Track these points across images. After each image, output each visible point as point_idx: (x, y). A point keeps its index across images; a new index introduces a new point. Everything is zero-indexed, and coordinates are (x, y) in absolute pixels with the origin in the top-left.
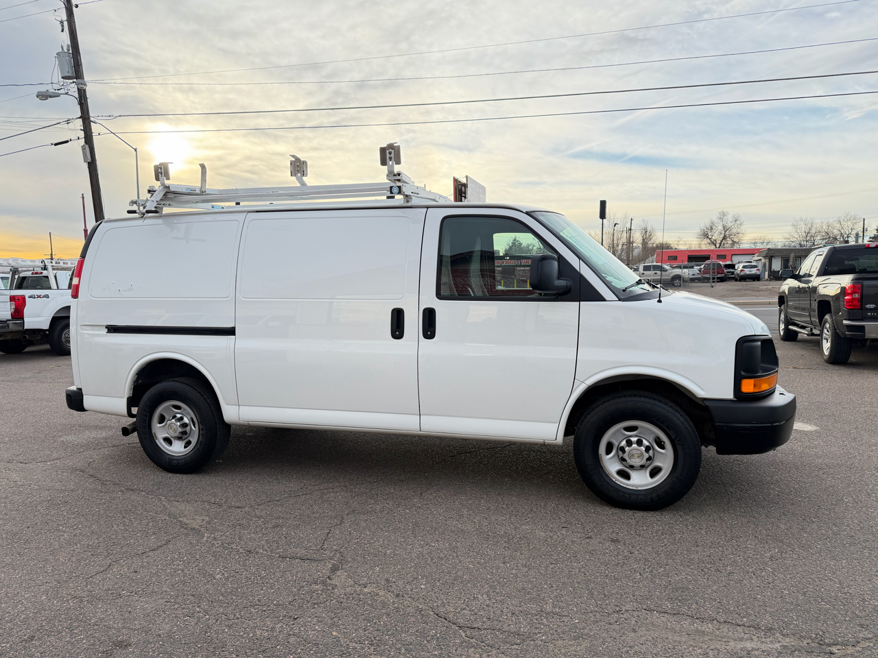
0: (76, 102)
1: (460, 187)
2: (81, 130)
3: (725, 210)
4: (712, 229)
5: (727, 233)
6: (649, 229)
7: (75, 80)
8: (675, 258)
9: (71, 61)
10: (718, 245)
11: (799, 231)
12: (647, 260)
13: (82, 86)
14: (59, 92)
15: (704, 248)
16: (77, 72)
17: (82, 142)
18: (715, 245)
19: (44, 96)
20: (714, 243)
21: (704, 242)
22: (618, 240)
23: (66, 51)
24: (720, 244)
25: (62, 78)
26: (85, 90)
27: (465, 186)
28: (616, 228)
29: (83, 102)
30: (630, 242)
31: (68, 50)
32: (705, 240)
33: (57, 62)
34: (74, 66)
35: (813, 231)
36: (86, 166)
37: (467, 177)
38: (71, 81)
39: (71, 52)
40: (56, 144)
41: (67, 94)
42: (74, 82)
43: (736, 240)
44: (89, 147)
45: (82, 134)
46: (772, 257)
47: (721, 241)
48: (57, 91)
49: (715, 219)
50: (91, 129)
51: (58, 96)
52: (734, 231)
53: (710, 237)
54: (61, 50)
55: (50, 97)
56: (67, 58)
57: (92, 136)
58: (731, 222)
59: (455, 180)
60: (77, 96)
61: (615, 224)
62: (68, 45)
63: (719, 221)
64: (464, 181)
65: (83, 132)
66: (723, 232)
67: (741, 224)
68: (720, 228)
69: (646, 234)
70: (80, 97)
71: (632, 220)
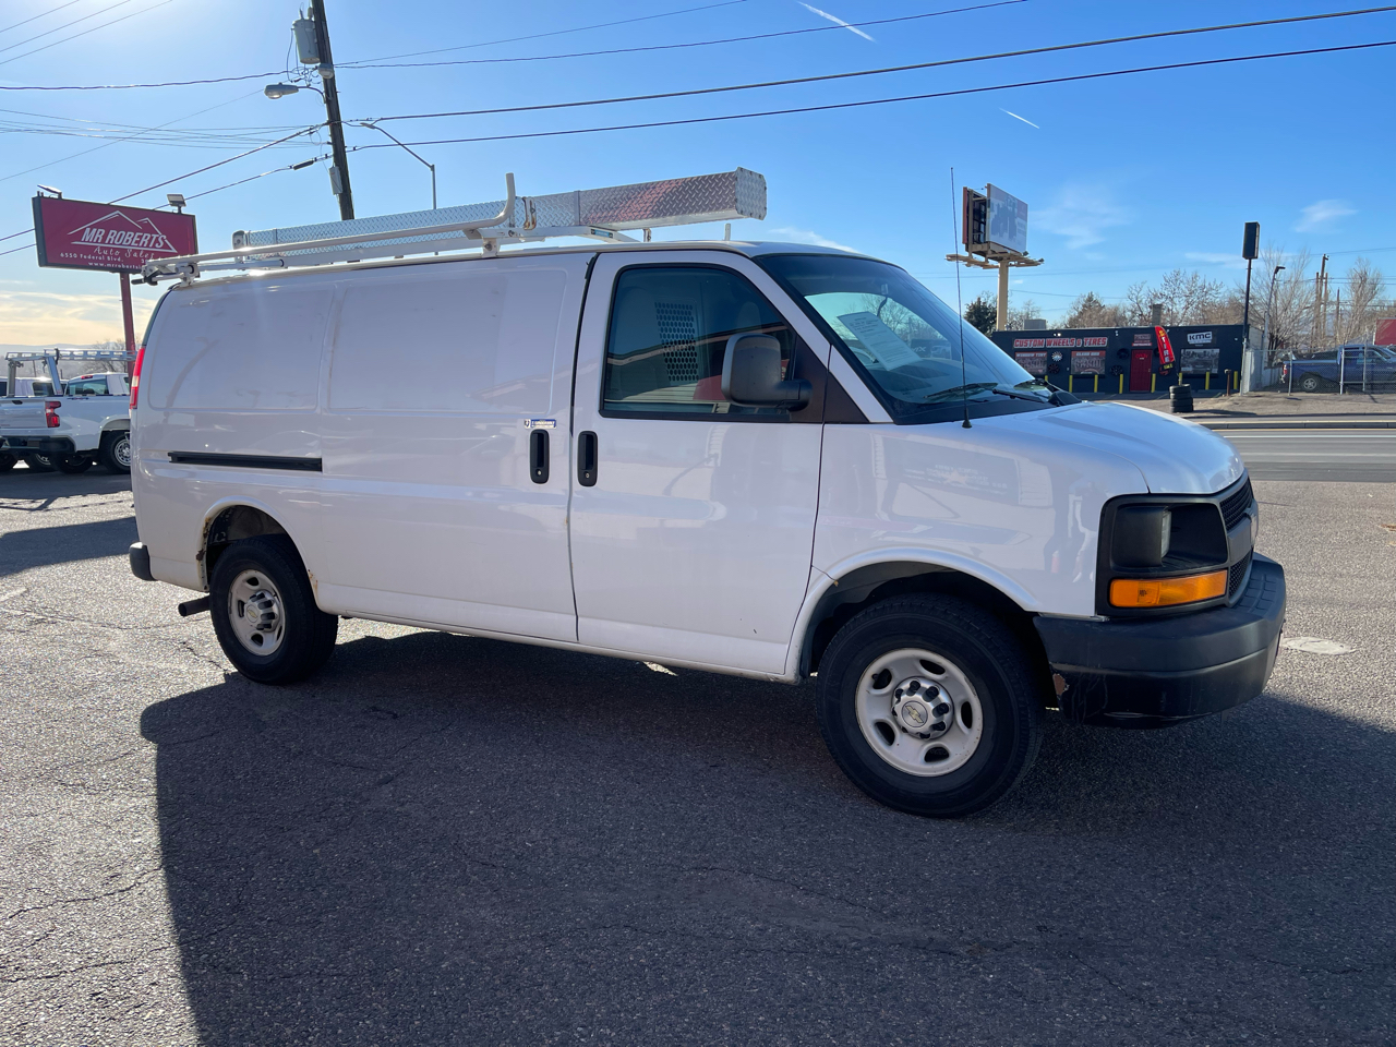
0: (321, 99)
1: (977, 206)
2: (329, 143)
6: (1370, 275)
7: (319, 64)
9: (312, 34)
14: (298, 84)
16: (321, 51)
17: (331, 162)
19: (275, 92)
23: (306, 18)
25: (302, 61)
26: (333, 79)
27: (984, 203)
28: (1278, 275)
29: (331, 98)
30: (1322, 299)
31: (311, 17)
33: (295, 38)
34: (318, 43)
36: (336, 199)
37: (989, 187)
38: (314, 66)
39: (313, 19)
40: (296, 168)
41: (308, 87)
42: (317, 67)
44: (340, 169)
45: (330, 150)
48: (294, 84)
50: (343, 142)
51: (295, 89)
54: (299, 19)
55: (285, 92)
56: (308, 30)
57: (345, 152)
59: (968, 193)
60: (323, 90)
62: (310, 8)
64: (984, 193)
65: (331, 146)
69: (1365, 285)
70: (327, 92)
71: (1325, 258)
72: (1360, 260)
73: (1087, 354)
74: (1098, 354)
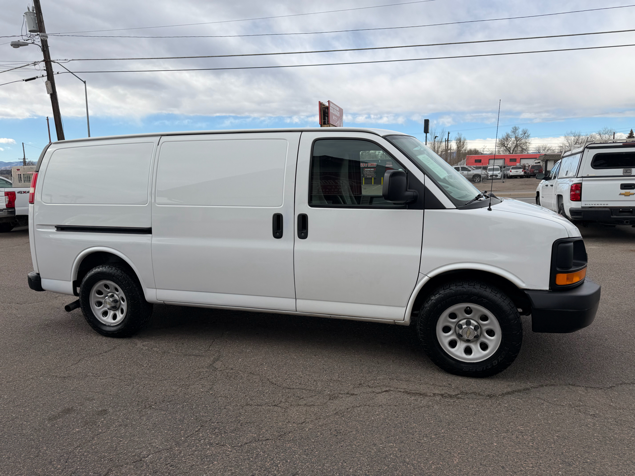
0: (40, 49)
1: (324, 109)
2: (45, 70)
3: (517, 126)
4: (507, 139)
5: (518, 142)
6: (462, 139)
7: (39, 33)
8: (480, 161)
9: (35, 18)
10: (511, 152)
11: (570, 141)
12: (459, 163)
13: (44, 38)
14: (27, 42)
15: (502, 153)
16: (39, 27)
18: (510, 151)
19: (16, 45)
20: (508, 150)
21: (501, 150)
22: (438, 148)
23: (31, 11)
24: (513, 151)
25: (29, 31)
26: (46, 41)
27: (328, 108)
28: (436, 139)
29: (45, 49)
31: (33, 11)
32: (502, 148)
33: (25, 20)
34: (38, 23)
35: (580, 141)
37: (329, 102)
38: (36, 34)
39: (35, 12)
40: (26, 80)
41: (33, 43)
42: (38, 35)
43: (525, 147)
44: (51, 82)
45: (45, 73)
46: (547, 160)
47: (514, 149)
48: (25, 41)
49: (510, 132)
50: (52, 70)
51: (26, 44)
52: (523, 141)
53: (506, 145)
54: (27, 11)
55: (21, 45)
56: (32, 16)
57: (53, 74)
58: (521, 135)
59: (321, 104)
60: (41, 45)
61: (436, 137)
62: (33, 7)
63: (512, 134)
64: (327, 104)
66: (515, 142)
67: (528, 136)
68: (513, 139)
69: (460, 142)
70: (43, 46)
71: (449, 133)
72: (458, 134)
73: (369, 169)
74: (373, 169)
